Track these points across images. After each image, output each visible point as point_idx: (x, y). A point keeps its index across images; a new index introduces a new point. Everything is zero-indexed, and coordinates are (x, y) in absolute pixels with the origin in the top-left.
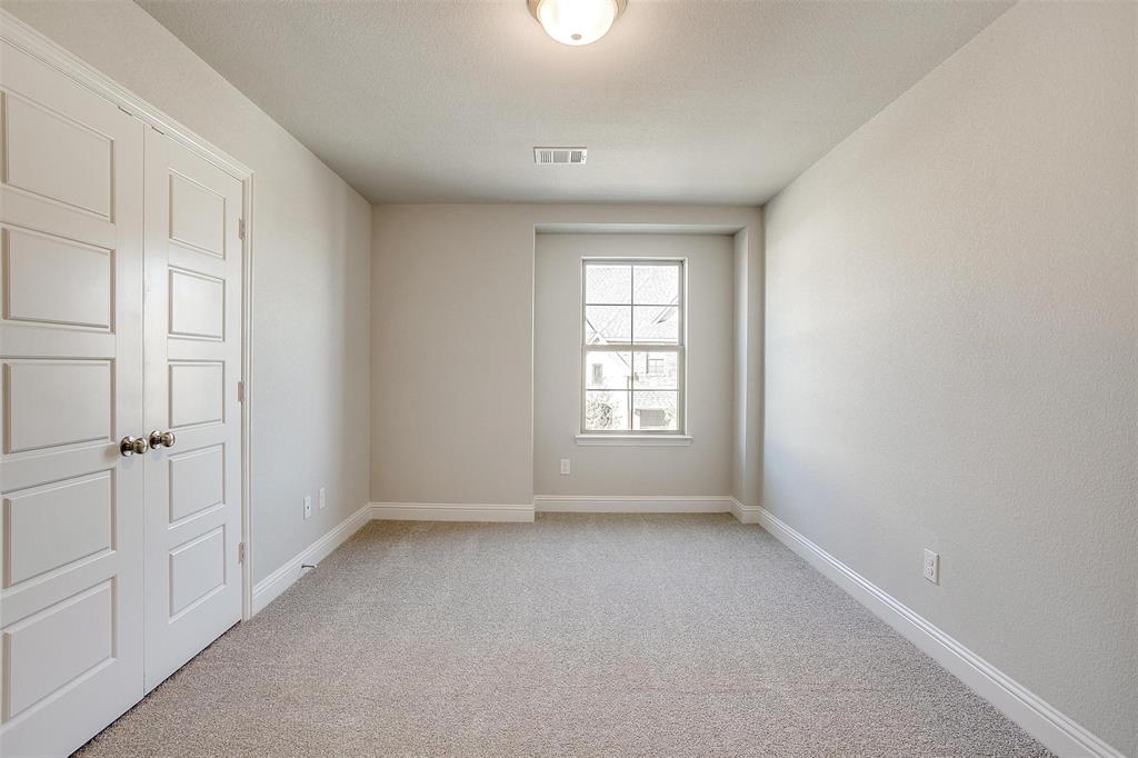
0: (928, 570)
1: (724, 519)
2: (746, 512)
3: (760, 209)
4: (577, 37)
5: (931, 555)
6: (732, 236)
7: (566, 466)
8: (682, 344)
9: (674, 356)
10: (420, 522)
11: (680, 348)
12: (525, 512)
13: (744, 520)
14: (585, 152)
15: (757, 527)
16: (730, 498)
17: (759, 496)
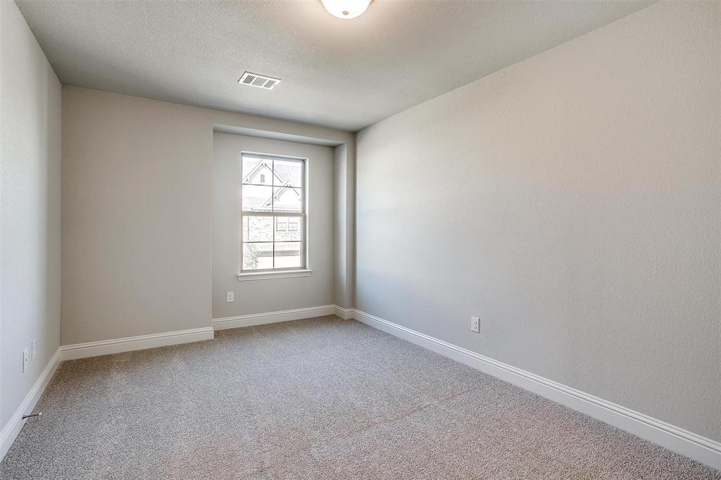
0: (474, 327)
1: (332, 319)
2: (346, 312)
3: (354, 134)
4: (346, 13)
5: (475, 319)
6: (334, 148)
7: (230, 297)
8: (304, 211)
9: (298, 220)
10: (117, 354)
11: (303, 215)
12: (207, 332)
13: (346, 318)
14: (278, 82)
15: (353, 321)
16: (333, 306)
17: (354, 301)
